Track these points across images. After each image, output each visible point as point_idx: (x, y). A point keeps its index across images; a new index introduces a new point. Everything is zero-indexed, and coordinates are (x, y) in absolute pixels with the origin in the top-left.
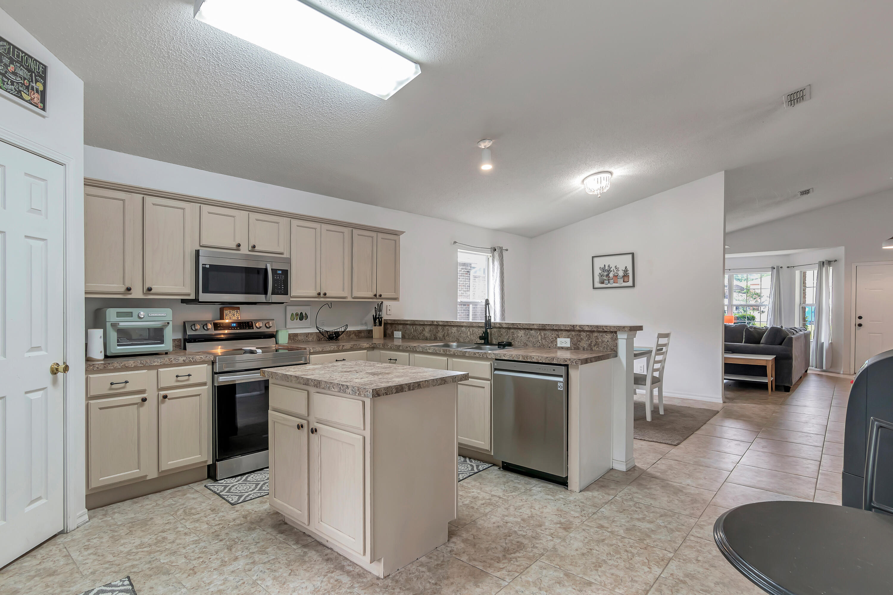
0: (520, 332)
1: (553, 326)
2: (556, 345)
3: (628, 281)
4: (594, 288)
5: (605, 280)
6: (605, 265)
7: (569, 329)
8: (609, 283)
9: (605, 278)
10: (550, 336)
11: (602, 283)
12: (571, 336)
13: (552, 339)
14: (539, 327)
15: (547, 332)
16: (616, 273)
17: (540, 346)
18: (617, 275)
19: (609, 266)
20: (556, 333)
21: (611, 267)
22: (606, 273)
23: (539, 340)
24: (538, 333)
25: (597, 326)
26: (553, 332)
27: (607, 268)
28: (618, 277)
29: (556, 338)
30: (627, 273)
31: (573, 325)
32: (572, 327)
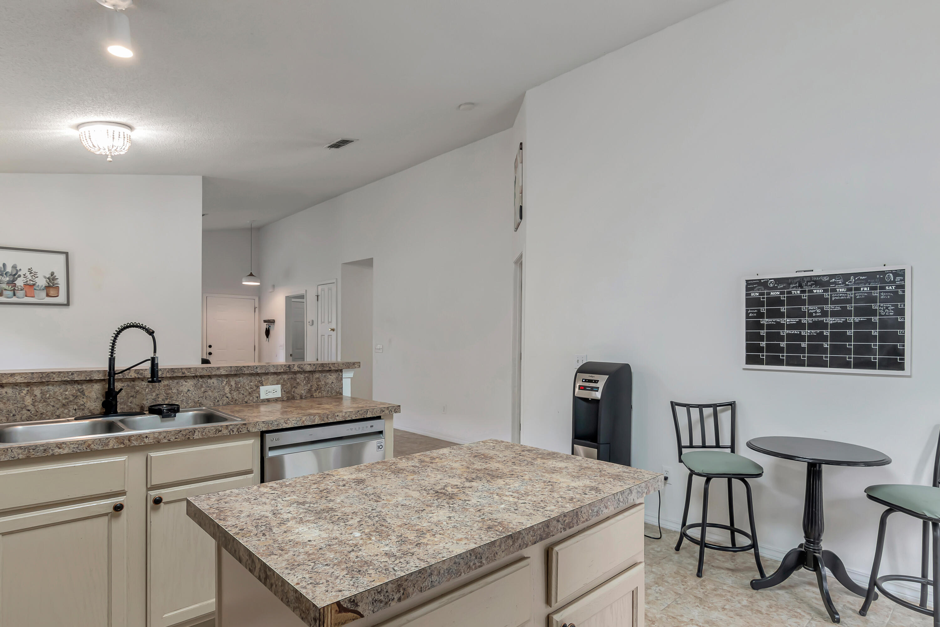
0: (184, 383)
1: (257, 368)
2: (258, 397)
3: (57, 296)
7: (282, 370)
8: (14, 295)
9: (4, 286)
10: (246, 384)
12: (282, 381)
13: (251, 388)
14: (231, 371)
15: (241, 379)
16: (30, 280)
17: (228, 404)
18: (34, 285)
20: (258, 378)
22: (8, 279)
23: (226, 394)
24: (225, 382)
25: (322, 364)
26: (253, 378)
27: (9, 270)
28: (35, 287)
29: (258, 387)
30: (56, 282)
31: (289, 366)
32: (288, 369)
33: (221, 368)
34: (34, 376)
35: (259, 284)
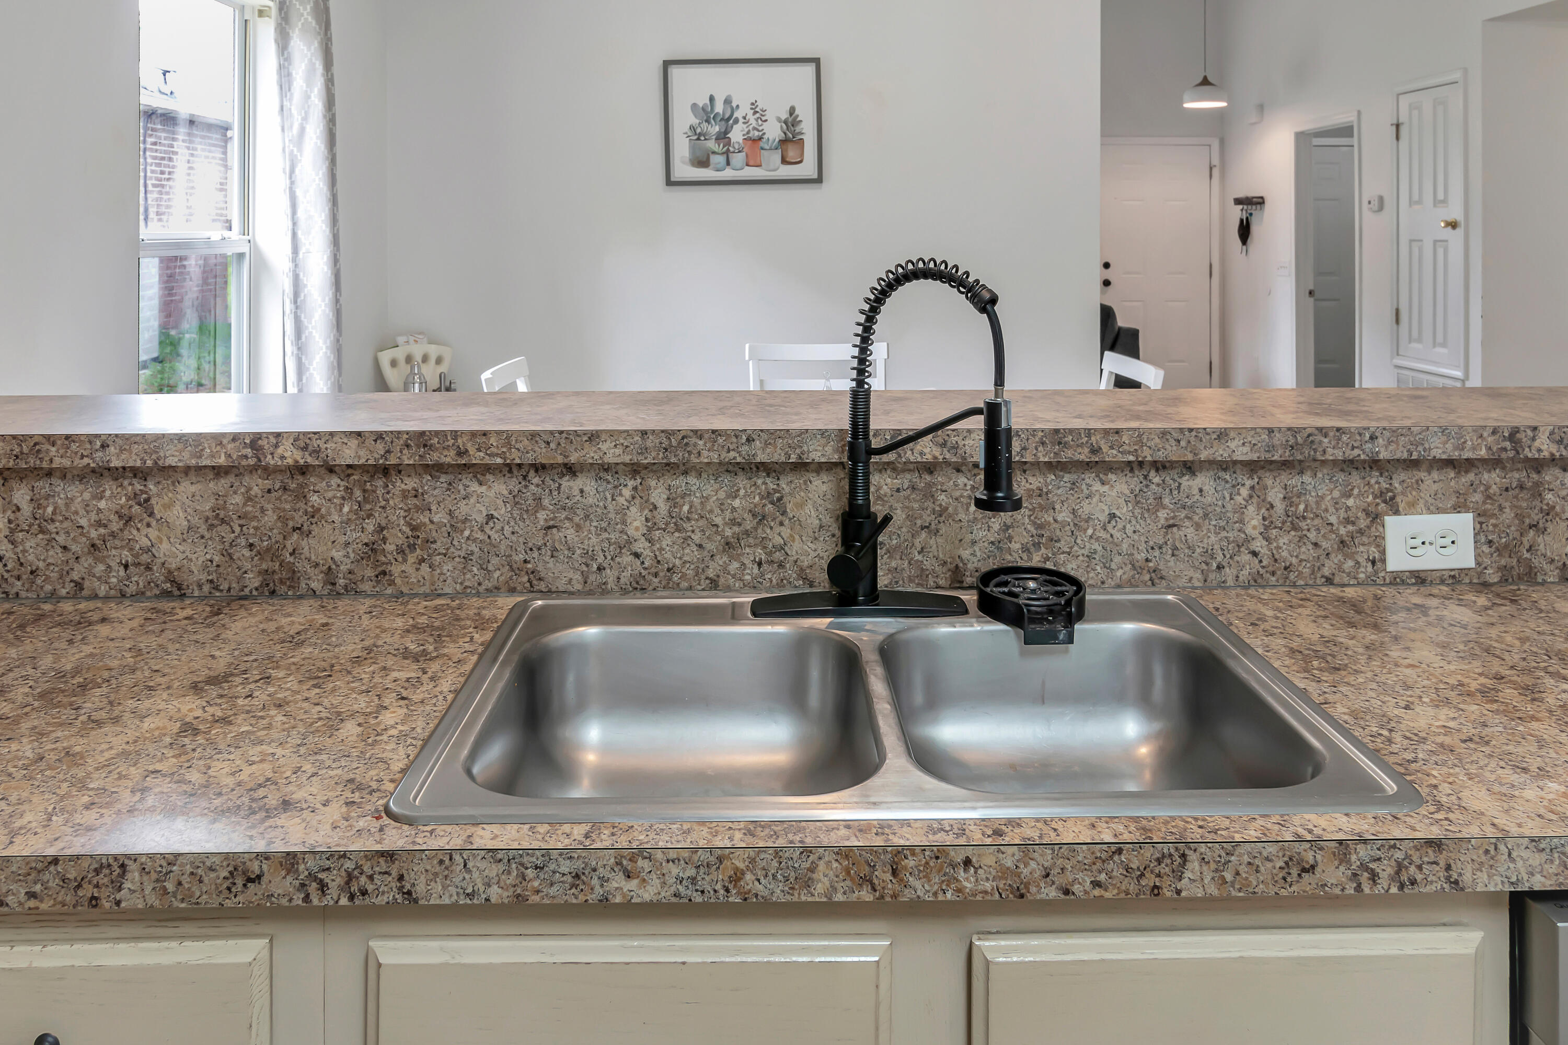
0: (1097, 486)
2: (1378, 562)
3: (800, 162)
4: (669, 182)
5: (714, 153)
6: (712, 99)
7: (1483, 453)
8: (728, 163)
9: (712, 145)
10: (1327, 502)
11: (702, 162)
12: (1477, 497)
13: (1348, 521)
14: (1271, 448)
15: (1307, 478)
16: (755, 129)
17: (1257, 581)
18: (760, 139)
19: (728, 101)
20: (1374, 478)
21: (734, 105)
22: (717, 129)
23: (1248, 540)
24: (1245, 492)
26: (1355, 479)
27: (719, 108)
28: (762, 144)
29: (1376, 518)
30: (798, 129)
31: (1515, 431)
32: (1507, 444)
33: (1232, 434)
34: (649, 444)
35: (1223, 104)
